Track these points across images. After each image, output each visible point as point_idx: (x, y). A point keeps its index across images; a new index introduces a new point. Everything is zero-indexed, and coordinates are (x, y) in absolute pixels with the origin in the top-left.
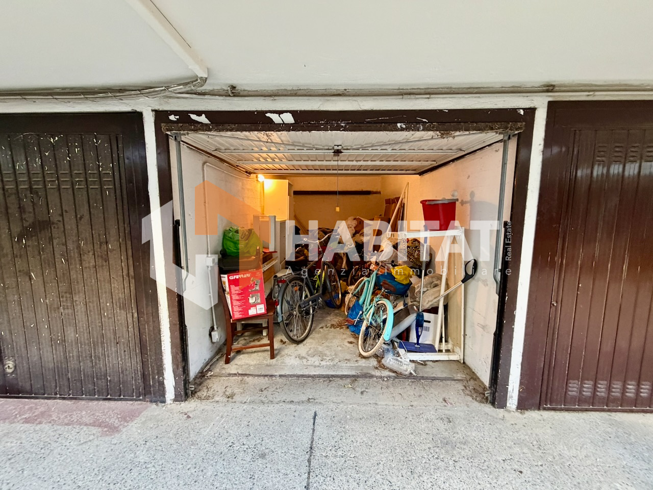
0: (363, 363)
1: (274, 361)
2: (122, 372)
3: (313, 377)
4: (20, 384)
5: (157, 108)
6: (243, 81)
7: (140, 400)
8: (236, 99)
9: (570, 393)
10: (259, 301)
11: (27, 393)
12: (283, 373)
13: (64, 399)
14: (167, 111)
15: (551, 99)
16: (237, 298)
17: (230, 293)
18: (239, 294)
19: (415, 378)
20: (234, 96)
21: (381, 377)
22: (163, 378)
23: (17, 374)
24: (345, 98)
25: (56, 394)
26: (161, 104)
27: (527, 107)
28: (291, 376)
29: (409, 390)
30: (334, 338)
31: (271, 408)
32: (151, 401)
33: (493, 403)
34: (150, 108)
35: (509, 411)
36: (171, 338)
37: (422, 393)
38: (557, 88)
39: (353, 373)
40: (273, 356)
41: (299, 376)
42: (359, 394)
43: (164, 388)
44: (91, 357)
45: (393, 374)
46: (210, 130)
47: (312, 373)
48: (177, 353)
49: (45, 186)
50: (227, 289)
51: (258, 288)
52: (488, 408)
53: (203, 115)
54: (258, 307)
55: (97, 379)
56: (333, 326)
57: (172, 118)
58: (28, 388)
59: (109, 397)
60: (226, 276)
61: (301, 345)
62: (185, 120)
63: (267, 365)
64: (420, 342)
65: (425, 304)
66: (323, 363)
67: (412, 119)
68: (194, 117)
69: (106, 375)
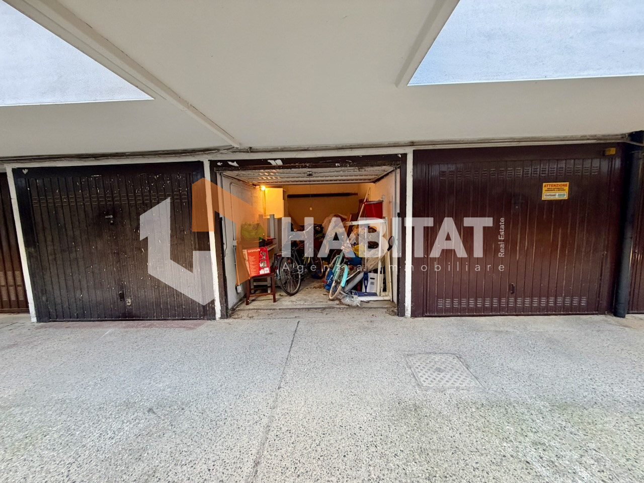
0: (331, 303)
1: (276, 303)
2: (191, 303)
3: (299, 309)
4: (134, 312)
5: (211, 159)
6: (256, 145)
7: (201, 319)
8: (252, 153)
9: (439, 306)
10: (266, 265)
11: (138, 317)
12: (281, 308)
13: (159, 320)
14: (216, 161)
15: (414, 149)
16: (253, 263)
17: (249, 260)
18: (253, 261)
19: (359, 308)
20: (251, 152)
21: (339, 308)
22: (214, 306)
23: (132, 306)
24: (308, 152)
25: (154, 317)
26: (213, 157)
27: (403, 153)
28: (286, 309)
29: (354, 312)
30: (315, 293)
31: (274, 320)
32: (208, 319)
33: (398, 315)
34: (207, 160)
35: (406, 318)
36: (219, 282)
37: (362, 313)
38: (415, 144)
39: (324, 306)
40: (275, 301)
41: (290, 309)
42: (325, 315)
43: (215, 311)
44: (174, 295)
45: (347, 307)
46: (239, 170)
47: (298, 307)
48: (222, 291)
49: (151, 201)
50: (247, 258)
51: (265, 258)
52: (396, 318)
53: (235, 162)
54: (265, 269)
55: (177, 308)
56: (315, 287)
57: (219, 164)
58: (139, 314)
59: (184, 318)
60: (246, 250)
61: (293, 297)
62: (226, 165)
63: (272, 305)
64: (367, 291)
65: (369, 266)
66: (305, 303)
67: (343, 161)
68: (230, 163)
69: (182, 305)
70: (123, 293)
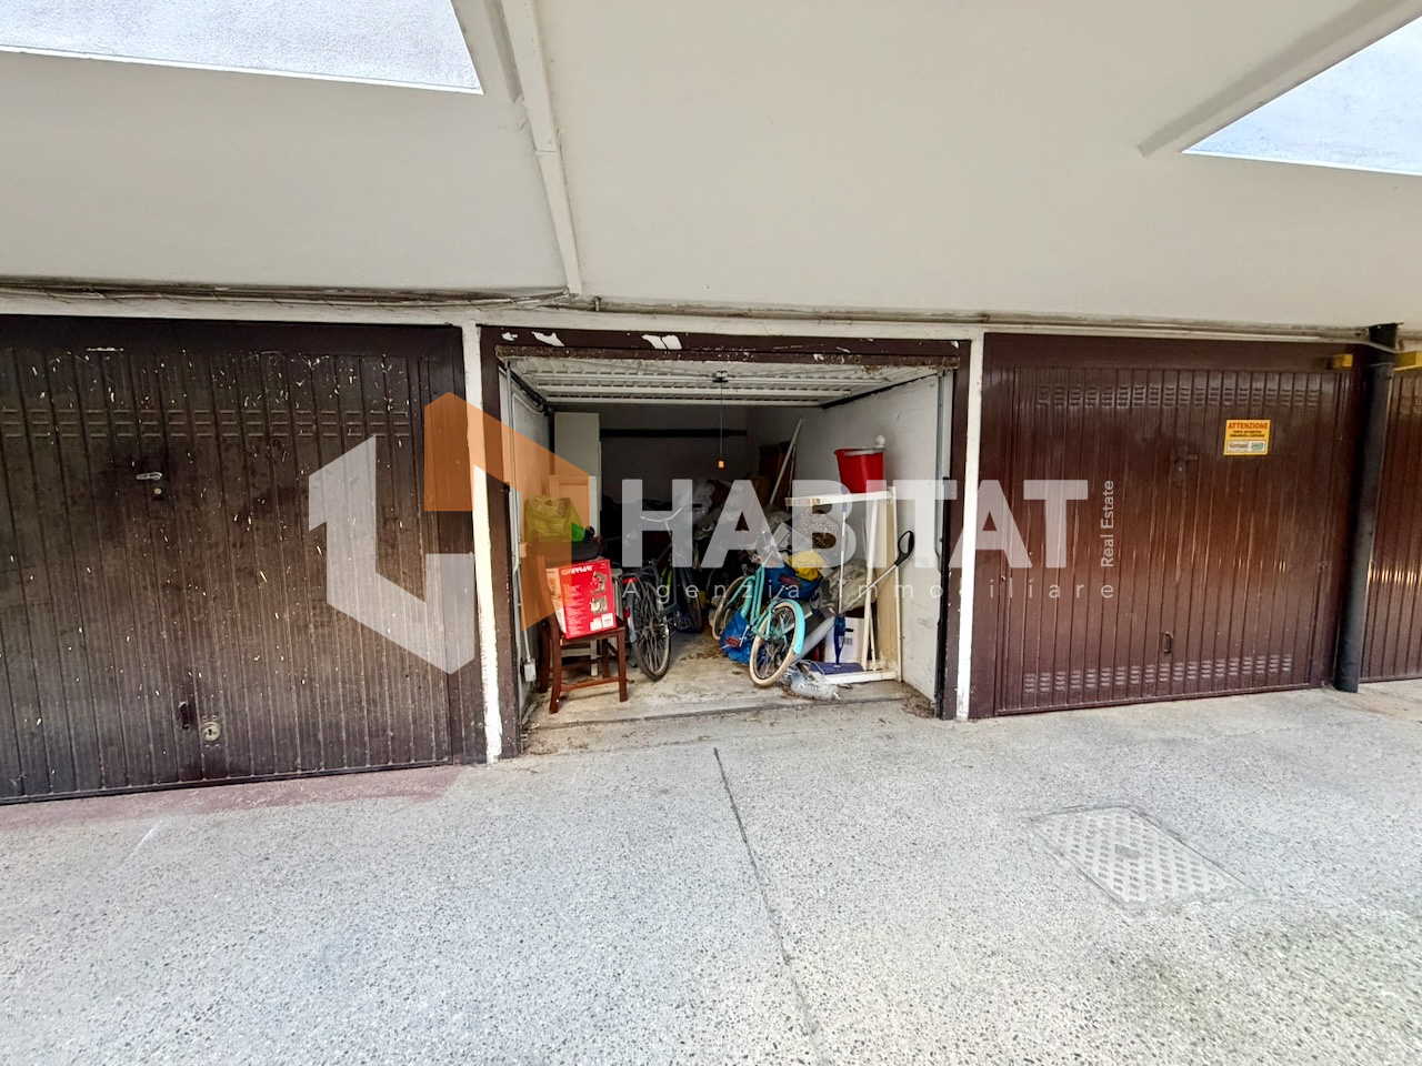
2: (415, 722)
4: (228, 759)
5: (483, 322)
6: (612, 292)
7: (444, 763)
8: (602, 314)
9: (1027, 691)
10: (605, 608)
13: (310, 776)
14: (500, 327)
15: (987, 331)
16: (574, 603)
18: (575, 598)
19: (839, 703)
20: (602, 310)
22: (484, 724)
24: (747, 320)
26: (489, 317)
27: (962, 338)
29: (836, 716)
30: (709, 669)
31: (649, 752)
32: (462, 764)
33: (940, 716)
34: (474, 323)
35: (960, 722)
37: (852, 716)
38: (991, 319)
39: (753, 705)
40: (624, 696)
41: (674, 717)
42: (768, 726)
43: (485, 739)
46: (566, 356)
48: (507, 683)
49: (293, 434)
50: (558, 591)
51: (603, 588)
52: (936, 722)
53: (554, 335)
54: (604, 617)
55: (370, 736)
56: (699, 655)
57: (507, 336)
58: (243, 766)
59: (390, 764)
60: (556, 570)
61: (660, 683)
62: (526, 340)
64: (840, 661)
65: (846, 602)
67: (831, 349)
68: (539, 336)
70: (192, 704)
